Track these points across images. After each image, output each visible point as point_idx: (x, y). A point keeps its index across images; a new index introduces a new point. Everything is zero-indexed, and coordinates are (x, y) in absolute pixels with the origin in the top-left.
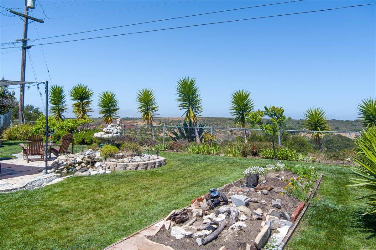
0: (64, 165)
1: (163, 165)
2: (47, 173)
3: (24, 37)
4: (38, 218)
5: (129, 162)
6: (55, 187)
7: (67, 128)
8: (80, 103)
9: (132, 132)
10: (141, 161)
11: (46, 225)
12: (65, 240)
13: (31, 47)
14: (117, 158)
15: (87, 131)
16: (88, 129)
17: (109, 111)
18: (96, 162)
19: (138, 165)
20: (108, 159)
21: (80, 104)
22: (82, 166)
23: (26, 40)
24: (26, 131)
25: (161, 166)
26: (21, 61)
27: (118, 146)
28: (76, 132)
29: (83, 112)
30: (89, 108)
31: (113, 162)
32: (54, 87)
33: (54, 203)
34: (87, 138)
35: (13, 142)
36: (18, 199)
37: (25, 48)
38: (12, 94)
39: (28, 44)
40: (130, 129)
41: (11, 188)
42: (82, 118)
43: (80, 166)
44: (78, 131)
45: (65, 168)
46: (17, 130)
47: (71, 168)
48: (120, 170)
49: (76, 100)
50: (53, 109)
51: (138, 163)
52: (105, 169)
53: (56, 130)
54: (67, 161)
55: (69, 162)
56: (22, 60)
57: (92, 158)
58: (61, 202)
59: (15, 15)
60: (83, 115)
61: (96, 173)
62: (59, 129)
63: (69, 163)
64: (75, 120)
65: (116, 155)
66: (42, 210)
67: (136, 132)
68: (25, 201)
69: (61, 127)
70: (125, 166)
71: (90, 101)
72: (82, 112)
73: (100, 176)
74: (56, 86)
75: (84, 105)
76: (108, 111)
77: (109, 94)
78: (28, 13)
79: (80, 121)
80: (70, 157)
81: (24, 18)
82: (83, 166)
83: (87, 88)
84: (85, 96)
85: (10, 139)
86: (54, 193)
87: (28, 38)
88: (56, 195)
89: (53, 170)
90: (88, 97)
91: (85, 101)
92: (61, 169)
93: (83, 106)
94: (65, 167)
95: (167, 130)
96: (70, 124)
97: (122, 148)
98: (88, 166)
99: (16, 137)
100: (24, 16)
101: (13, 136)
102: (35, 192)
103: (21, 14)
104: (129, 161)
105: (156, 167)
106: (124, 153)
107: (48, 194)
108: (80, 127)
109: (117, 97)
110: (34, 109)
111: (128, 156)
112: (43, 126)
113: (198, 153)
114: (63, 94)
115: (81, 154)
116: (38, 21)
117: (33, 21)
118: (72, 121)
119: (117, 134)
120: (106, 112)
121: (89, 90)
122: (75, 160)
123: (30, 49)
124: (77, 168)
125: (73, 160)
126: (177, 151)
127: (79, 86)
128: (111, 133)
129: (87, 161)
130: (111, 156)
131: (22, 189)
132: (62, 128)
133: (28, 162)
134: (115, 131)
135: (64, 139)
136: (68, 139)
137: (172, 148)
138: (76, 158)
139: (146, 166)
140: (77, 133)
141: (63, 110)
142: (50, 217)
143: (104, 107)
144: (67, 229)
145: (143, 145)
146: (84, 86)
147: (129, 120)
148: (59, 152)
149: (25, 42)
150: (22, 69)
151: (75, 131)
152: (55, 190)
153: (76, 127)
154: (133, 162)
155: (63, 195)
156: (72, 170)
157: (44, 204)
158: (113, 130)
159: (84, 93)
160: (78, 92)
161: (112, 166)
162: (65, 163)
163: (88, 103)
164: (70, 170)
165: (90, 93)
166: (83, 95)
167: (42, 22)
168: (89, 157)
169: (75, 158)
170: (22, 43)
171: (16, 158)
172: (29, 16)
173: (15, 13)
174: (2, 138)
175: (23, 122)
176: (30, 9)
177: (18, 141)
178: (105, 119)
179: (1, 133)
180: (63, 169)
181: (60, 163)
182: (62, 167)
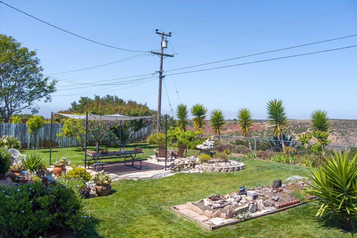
0: (177, 165)
1: (241, 169)
2: (166, 170)
3: (160, 69)
4: (153, 192)
5: (216, 166)
6: (167, 178)
7: (187, 137)
8: (198, 118)
9: (259, 134)
10: (224, 166)
11: (156, 195)
12: (161, 202)
13: (165, 76)
14: (209, 163)
15: (201, 139)
18: (196, 164)
19: (222, 169)
20: (203, 163)
24: (161, 138)
25: (239, 170)
27: (212, 155)
29: (200, 124)
30: (204, 121)
31: (206, 165)
32: (180, 106)
33: (163, 186)
35: (152, 145)
36: (147, 183)
37: (161, 77)
39: (163, 75)
40: (257, 131)
41: (145, 177)
43: (187, 167)
46: (155, 137)
47: (181, 167)
48: (209, 171)
51: (222, 167)
52: (200, 170)
53: (180, 138)
55: (180, 164)
57: (194, 162)
58: (167, 186)
60: (200, 127)
61: (193, 172)
62: (182, 137)
65: (209, 161)
66: (157, 189)
67: (262, 134)
68: (150, 184)
70: (213, 169)
71: (205, 116)
73: (195, 174)
74: (182, 105)
75: (201, 119)
77: (218, 112)
78: (163, 52)
80: (181, 160)
83: (203, 106)
84: (201, 113)
85: (151, 143)
86: (165, 182)
87: (163, 70)
88: (166, 182)
89: (170, 168)
90: (204, 113)
91: (202, 116)
92: (175, 168)
93: (199, 120)
94: (177, 167)
95: (294, 133)
96: (190, 134)
97: (214, 156)
98: (192, 167)
99: (155, 142)
100: (160, 54)
101: (153, 141)
102: (156, 180)
103: (158, 53)
105: (235, 170)
106: (215, 160)
107: (162, 182)
108: (197, 136)
110: (170, 117)
112: (172, 135)
113: (279, 162)
114: (187, 110)
115: (188, 159)
116: (170, 56)
117: (166, 56)
119: (211, 147)
121: (204, 108)
122: (184, 162)
124: (185, 168)
126: (264, 159)
127: (197, 105)
129: (191, 164)
130: (205, 161)
131: (151, 178)
132: (184, 137)
133: (158, 162)
134: (210, 144)
135: (180, 148)
136: (183, 148)
137: (260, 157)
139: (227, 169)
140: (194, 141)
141: (186, 123)
142: (159, 192)
143: (214, 122)
144: (164, 198)
146: (201, 105)
147: (257, 122)
148: (177, 156)
149: (161, 73)
151: (193, 139)
152: (166, 180)
153: (194, 137)
154: (218, 166)
155: (169, 183)
157: (158, 186)
158: (208, 144)
159: (200, 110)
160: (197, 110)
161: (205, 168)
162: (178, 164)
163: (204, 117)
164: (181, 169)
165: (205, 110)
166: (199, 112)
167: (172, 56)
168: (192, 161)
170: (159, 73)
171: (151, 158)
172: (164, 53)
173: (155, 53)
174: (146, 142)
175: (160, 131)
176: (164, 49)
177: (155, 145)
178: (215, 131)
179: (145, 139)
180: (176, 168)
181: (175, 164)
182: (176, 167)
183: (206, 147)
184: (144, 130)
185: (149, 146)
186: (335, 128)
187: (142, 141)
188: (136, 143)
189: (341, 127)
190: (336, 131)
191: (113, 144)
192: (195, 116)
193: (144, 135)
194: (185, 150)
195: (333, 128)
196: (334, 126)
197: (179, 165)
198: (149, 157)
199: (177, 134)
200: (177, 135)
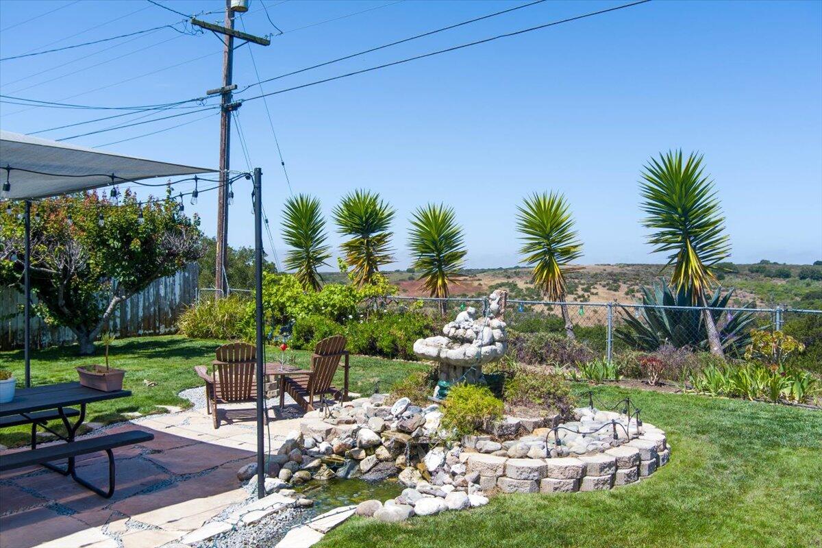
0: (320, 453)
2: (262, 492)
3: (225, 83)
7: (329, 308)
8: (362, 240)
13: (240, 105)
14: (500, 436)
15: (380, 316)
16: (385, 311)
17: (439, 261)
18: (426, 448)
20: (470, 441)
21: (362, 243)
22: (377, 455)
23: (230, 90)
24: (231, 316)
25: (657, 468)
26: (220, 141)
27: (496, 385)
28: (352, 320)
29: (368, 263)
30: (385, 253)
31: (488, 452)
32: (297, 201)
34: (383, 339)
35: (198, 343)
37: (228, 109)
38: (192, 222)
39: (235, 99)
42: (366, 280)
43: (373, 458)
44: (357, 318)
45: (325, 466)
46: (210, 312)
47: (342, 465)
49: (350, 233)
50: (294, 260)
51: (583, 460)
52: (465, 485)
53: (303, 314)
54: (330, 437)
55: (336, 443)
56: (222, 140)
57: (414, 434)
59: (204, 30)
60: (370, 273)
61: (433, 509)
62: (310, 310)
63: (335, 448)
64: (349, 288)
65: (497, 423)
69: (315, 305)
70: (536, 474)
71: (388, 235)
72: (366, 263)
74: (302, 199)
75: (372, 246)
76: (435, 260)
77: (437, 213)
79: (363, 290)
80: (339, 423)
81: (225, 35)
82: (381, 457)
83: (379, 201)
84: (372, 223)
85: (193, 336)
87: (233, 84)
89: (284, 472)
90: (382, 224)
91: (374, 235)
92: (309, 469)
93: (368, 249)
94: (323, 462)
96: (337, 298)
97: (509, 392)
98: (401, 459)
99: (207, 332)
100: (223, 31)
101: (202, 327)
103: (217, 26)
104: (548, 453)
106: (522, 417)
108: (364, 305)
109: (457, 223)
111: (537, 425)
114: (320, 218)
115: (376, 415)
116: (257, 42)
117: (245, 41)
118: (341, 291)
119: (493, 347)
120: (431, 263)
121: (384, 206)
122: (355, 432)
123: (239, 109)
124: (364, 466)
125: (348, 436)
126: (658, 384)
127: (358, 195)
128: (470, 341)
129: (396, 442)
130: (478, 428)
132: (317, 309)
134: (486, 334)
135: (321, 354)
136: (331, 354)
138: (359, 428)
139: (611, 471)
140: (355, 321)
141: (319, 260)
143: (423, 250)
145: (542, 359)
146: (371, 195)
149: (226, 94)
150: (221, 160)
151: (351, 317)
153: (353, 307)
156: (348, 473)
158: (477, 333)
159: (371, 214)
160: (357, 212)
161: (489, 473)
162: (323, 447)
163: (381, 239)
164: (341, 472)
165: (386, 213)
166: (367, 219)
167: (264, 43)
168: (401, 430)
169: (354, 426)
170: (221, 96)
171: (187, 405)
172: (235, 29)
173: (204, 25)
174: (176, 332)
175: (225, 291)
176: (237, 14)
177: (210, 343)
178: (428, 282)
179: (175, 319)
180: (316, 469)
181: (308, 442)
182: (315, 463)
183: (471, 350)
184: (169, 290)
185: (187, 345)
186: (637, 285)
187: (162, 329)
188: (139, 335)
189: (650, 281)
190: (640, 291)
191: (50, 345)
192: (352, 236)
193: (172, 309)
194: (342, 363)
195: (634, 285)
196: (634, 278)
197: (329, 451)
198: (175, 401)
199: (288, 300)
200: (288, 304)
